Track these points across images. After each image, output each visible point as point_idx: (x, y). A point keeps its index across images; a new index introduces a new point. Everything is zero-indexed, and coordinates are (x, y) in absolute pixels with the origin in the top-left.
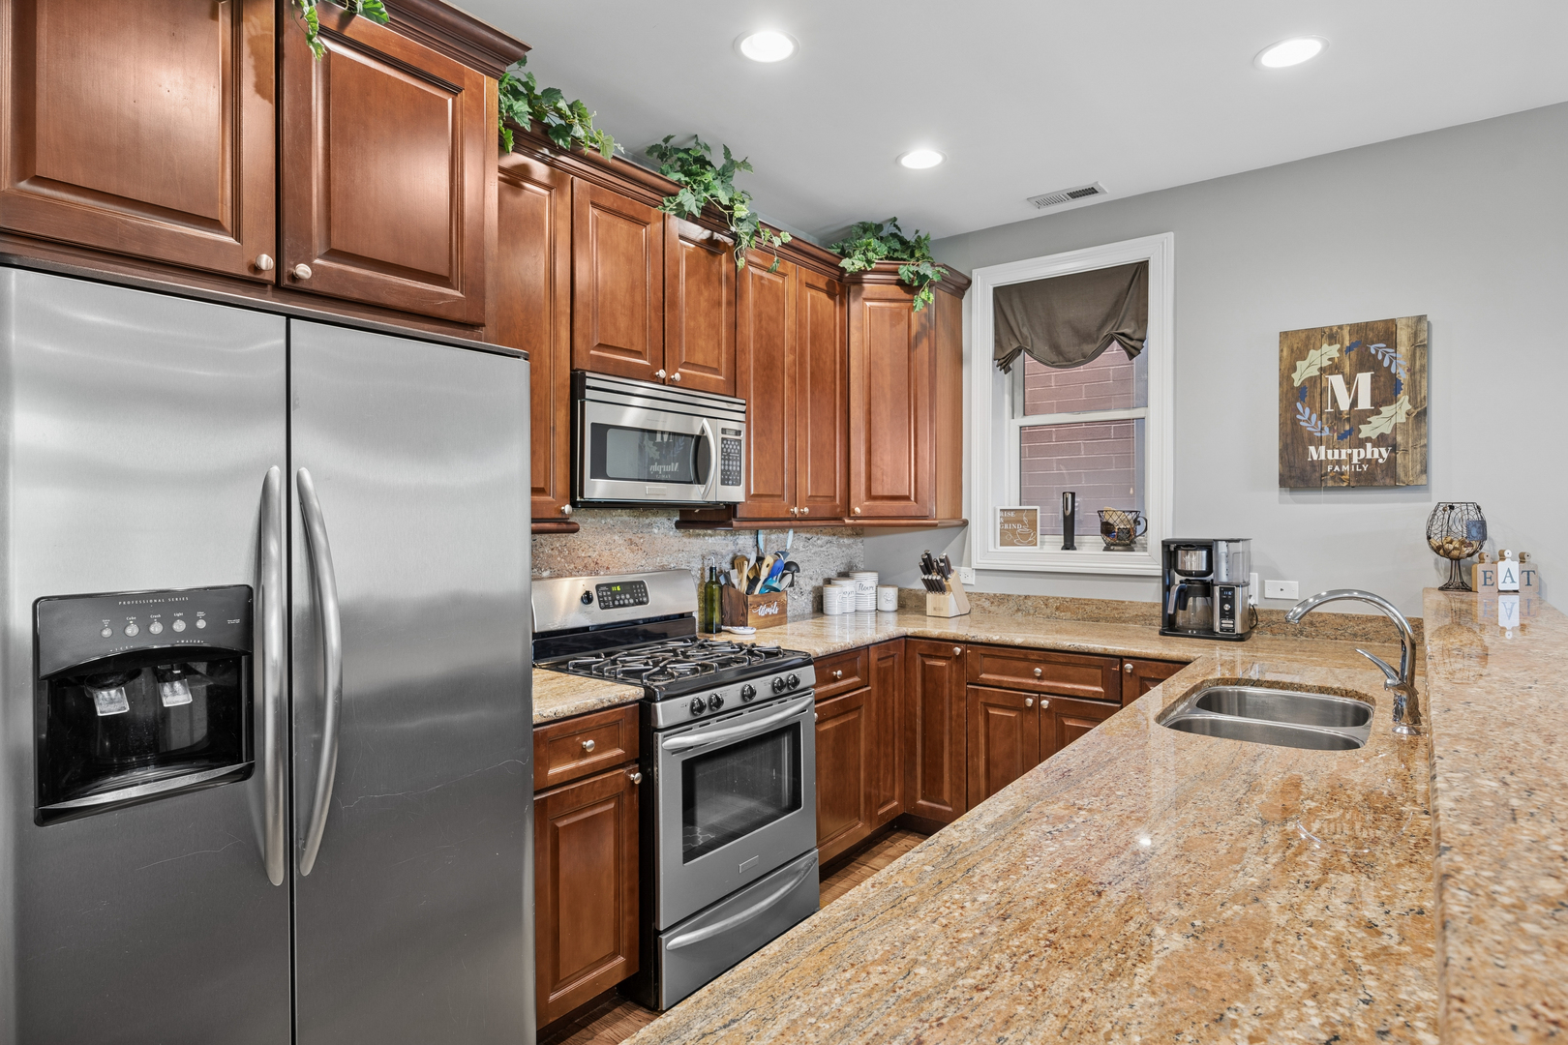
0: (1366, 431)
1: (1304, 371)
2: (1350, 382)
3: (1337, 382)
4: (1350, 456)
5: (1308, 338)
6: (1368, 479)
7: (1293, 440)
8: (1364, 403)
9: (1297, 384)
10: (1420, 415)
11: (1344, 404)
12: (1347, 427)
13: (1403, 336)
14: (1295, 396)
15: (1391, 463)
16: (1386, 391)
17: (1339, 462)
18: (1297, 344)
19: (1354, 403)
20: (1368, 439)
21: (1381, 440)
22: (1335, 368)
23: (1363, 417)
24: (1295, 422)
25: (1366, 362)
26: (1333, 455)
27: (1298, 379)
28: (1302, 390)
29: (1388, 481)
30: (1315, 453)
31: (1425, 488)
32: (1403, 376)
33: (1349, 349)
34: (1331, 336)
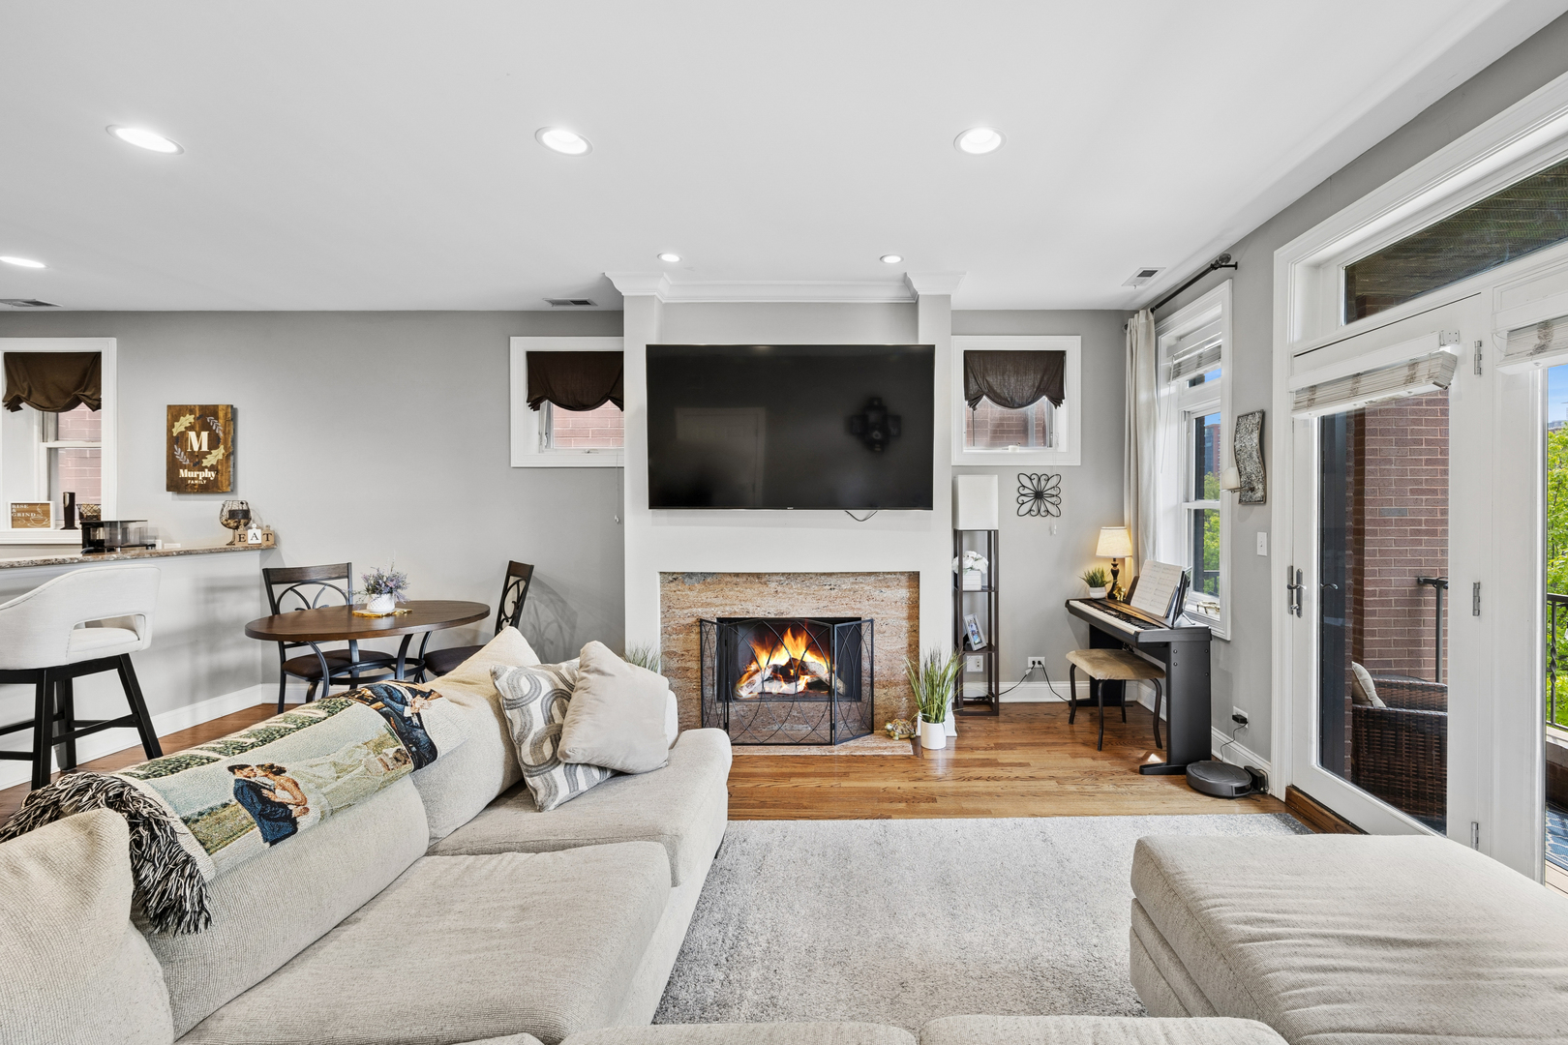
0: (206, 463)
1: (178, 428)
2: (198, 436)
3: (192, 435)
4: (198, 475)
5: (180, 410)
6: (208, 488)
7: (173, 466)
8: (205, 448)
9: (175, 435)
10: (231, 454)
11: (196, 449)
12: (197, 460)
13: (221, 414)
14: (176, 441)
15: (216, 478)
16: (214, 442)
17: (193, 479)
18: (175, 413)
19: (200, 448)
20: (206, 467)
21: (212, 468)
22: (191, 428)
23: (203, 455)
24: (174, 455)
25: (206, 427)
26: (192, 474)
27: (175, 432)
28: (177, 438)
29: (215, 489)
30: (184, 473)
31: (233, 491)
32: (221, 435)
33: (198, 418)
34: (190, 410)
